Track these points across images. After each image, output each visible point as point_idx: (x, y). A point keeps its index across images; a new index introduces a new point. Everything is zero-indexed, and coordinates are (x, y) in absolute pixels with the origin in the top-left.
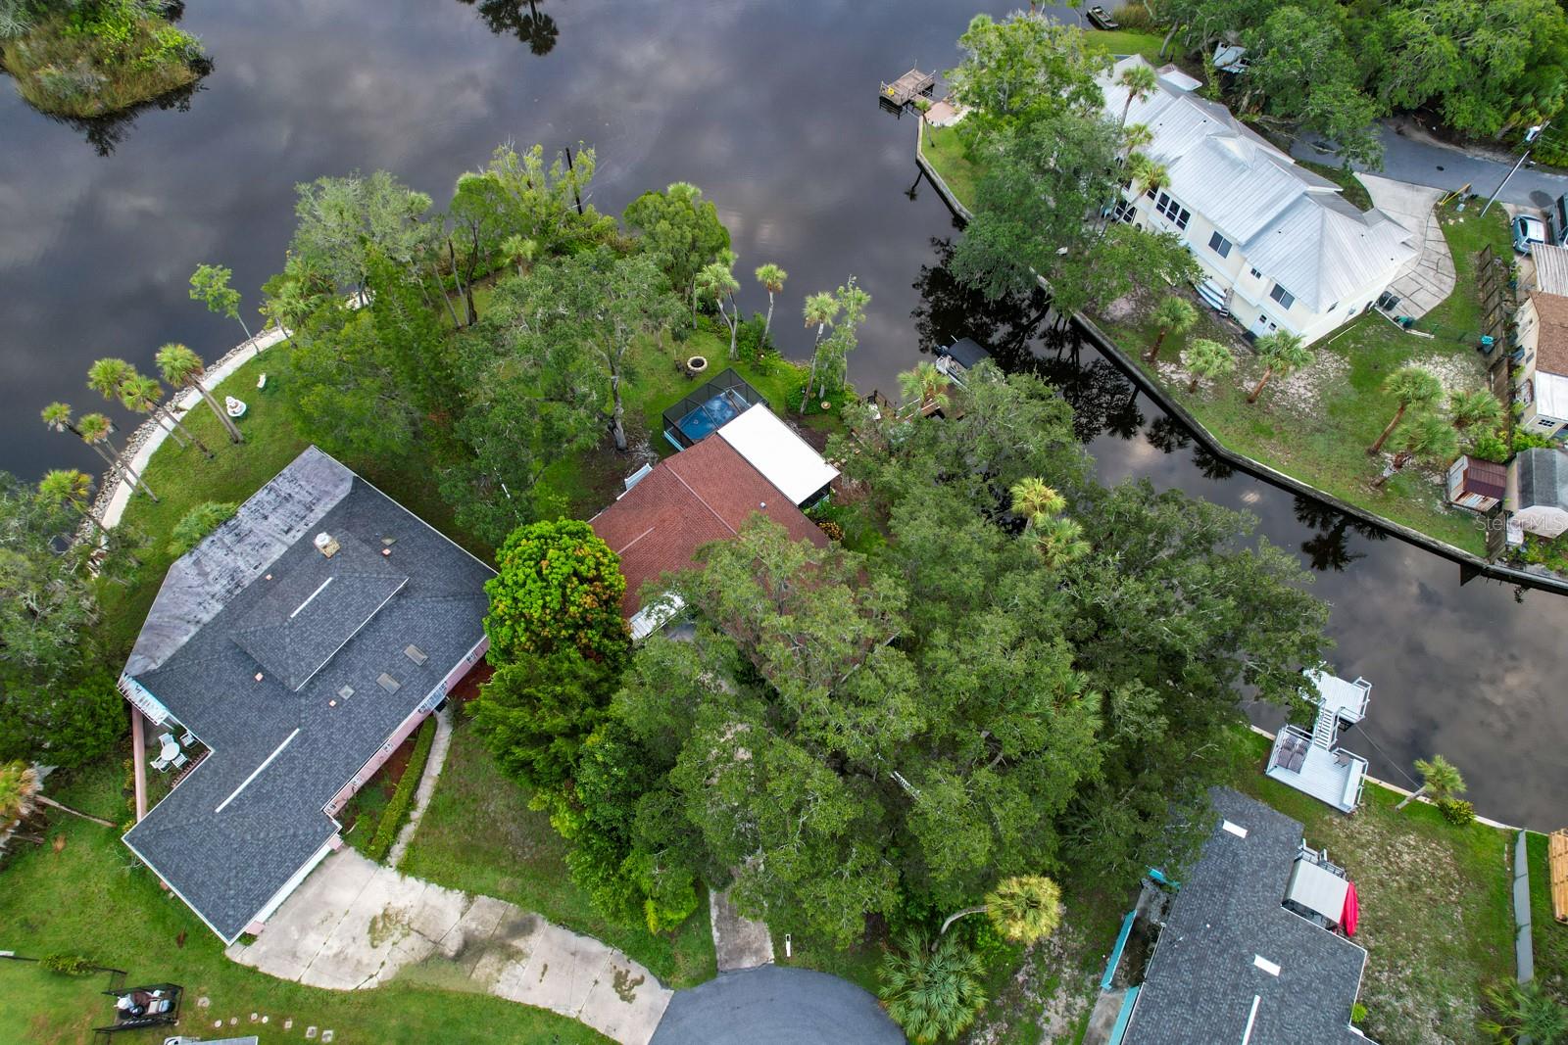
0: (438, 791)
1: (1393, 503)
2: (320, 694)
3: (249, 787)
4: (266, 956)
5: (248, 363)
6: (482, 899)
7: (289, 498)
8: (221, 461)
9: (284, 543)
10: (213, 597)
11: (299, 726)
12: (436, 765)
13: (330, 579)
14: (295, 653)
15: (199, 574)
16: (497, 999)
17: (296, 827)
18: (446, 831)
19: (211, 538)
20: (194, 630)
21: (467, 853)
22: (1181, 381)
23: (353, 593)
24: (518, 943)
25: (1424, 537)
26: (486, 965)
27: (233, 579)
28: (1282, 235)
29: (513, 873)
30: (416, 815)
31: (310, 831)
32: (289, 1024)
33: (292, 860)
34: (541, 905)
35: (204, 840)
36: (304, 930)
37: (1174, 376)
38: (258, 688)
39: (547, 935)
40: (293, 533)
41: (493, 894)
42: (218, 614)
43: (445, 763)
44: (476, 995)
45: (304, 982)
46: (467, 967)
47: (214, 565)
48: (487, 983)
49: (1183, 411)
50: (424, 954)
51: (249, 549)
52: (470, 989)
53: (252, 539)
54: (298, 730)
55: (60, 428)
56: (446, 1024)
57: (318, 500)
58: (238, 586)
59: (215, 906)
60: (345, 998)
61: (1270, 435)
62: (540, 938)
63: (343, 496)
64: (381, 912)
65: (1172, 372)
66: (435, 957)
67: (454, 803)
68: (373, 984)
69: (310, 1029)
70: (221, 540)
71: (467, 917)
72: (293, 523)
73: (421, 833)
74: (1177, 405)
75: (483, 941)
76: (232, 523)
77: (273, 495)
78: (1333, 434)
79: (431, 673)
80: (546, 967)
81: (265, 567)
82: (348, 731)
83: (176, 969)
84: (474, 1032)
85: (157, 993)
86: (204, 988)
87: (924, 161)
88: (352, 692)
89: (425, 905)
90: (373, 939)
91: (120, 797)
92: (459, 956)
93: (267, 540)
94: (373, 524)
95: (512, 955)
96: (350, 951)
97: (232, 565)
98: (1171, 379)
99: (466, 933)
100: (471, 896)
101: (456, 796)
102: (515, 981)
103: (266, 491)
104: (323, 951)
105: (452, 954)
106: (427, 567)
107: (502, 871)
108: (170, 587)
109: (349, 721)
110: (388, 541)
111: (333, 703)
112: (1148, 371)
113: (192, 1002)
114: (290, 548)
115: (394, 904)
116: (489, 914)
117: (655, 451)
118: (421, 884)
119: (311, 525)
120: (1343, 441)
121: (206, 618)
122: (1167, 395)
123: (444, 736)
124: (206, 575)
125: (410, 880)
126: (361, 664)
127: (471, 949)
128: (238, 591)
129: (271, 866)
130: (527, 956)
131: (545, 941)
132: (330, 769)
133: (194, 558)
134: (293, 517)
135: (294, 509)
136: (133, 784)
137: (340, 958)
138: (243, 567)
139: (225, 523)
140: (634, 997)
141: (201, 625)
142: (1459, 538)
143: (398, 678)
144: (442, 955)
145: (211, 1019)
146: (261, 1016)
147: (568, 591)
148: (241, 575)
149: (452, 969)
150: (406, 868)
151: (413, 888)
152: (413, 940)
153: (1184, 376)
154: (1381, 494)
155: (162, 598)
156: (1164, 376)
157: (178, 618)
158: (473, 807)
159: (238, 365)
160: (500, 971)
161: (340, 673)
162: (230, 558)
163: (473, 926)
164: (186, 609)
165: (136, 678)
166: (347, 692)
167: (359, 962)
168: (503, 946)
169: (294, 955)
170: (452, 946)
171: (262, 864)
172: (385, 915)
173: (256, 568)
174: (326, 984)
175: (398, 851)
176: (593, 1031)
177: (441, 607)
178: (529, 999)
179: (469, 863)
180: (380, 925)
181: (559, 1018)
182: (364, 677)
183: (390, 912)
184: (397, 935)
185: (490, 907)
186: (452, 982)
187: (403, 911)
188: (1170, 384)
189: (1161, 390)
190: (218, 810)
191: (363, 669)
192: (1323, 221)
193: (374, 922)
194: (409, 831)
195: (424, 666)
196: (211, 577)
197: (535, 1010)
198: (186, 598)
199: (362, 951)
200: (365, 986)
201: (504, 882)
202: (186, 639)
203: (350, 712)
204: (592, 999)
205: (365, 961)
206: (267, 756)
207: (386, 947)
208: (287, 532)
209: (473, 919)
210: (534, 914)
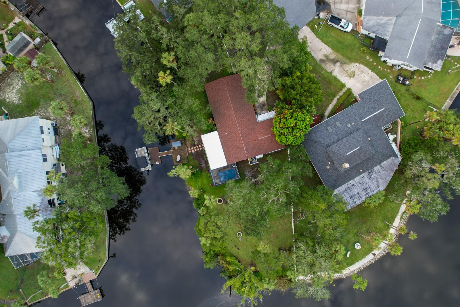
0: (332, 100)
1: (59, 66)
2: (355, 127)
3: (376, 112)
4: (377, 80)
5: (351, 265)
6: (329, 71)
7: (351, 197)
8: (365, 228)
9: (355, 181)
10: (376, 173)
11: (362, 121)
12: (330, 107)
13: (347, 154)
14: (360, 138)
15: (378, 182)
16: (332, 49)
17: (367, 98)
18: (333, 90)
19: (374, 193)
20: (382, 164)
21: (329, 83)
22: (87, 129)
23: (342, 149)
24: (324, 58)
25: (59, 54)
26: (333, 56)
27: (370, 176)
28: (26, 145)
29: (321, 73)
30: (338, 97)
31: (364, 96)
32: (375, 64)
33: (369, 91)
34: (317, 64)
35: (388, 103)
36: (369, 82)
37: (87, 131)
38: (370, 137)
39: (318, 57)
40: (352, 184)
41: (326, 71)
42: (376, 166)
43: (328, 106)
44: (336, 52)
45: (370, 71)
46: (336, 58)
47: (374, 183)
48: (333, 53)
49: (93, 119)
50: (344, 65)
51: (364, 184)
52: (337, 54)
53: (363, 187)
54: (363, 121)
55: (412, 232)
56: (343, 49)
57: (343, 192)
58: (369, 173)
59: (388, 88)
60: (363, 63)
61: (75, 100)
62: (319, 57)
63: (336, 190)
64: (351, 78)
65: (87, 133)
66: (342, 63)
67: (329, 95)
68: (356, 64)
69: (371, 61)
70: (371, 191)
71: (333, 69)
72: (351, 187)
73: (338, 92)
74: (93, 122)
75: (331, 62)
76: (367, 196)
77: (355, 200)
78: (58, 92)
79: (327, 124)
80: (320, 51)
81: (361, 176)
82: (350, 117)
83: (396, 86)
84: (338, 45)
85: (401, 82)
86: (391, 79)
87: (107, 255)
88: (348, 125)
89: (341, 75)
90: (354, 73)
91: (404, 133)
92: (337, 61)
93: (359, 185)
94: (331, 175)
95: (326, 56)
96: (359, 73)
97: (370, 181)
98: (89, 131)
99: (334, 65)
100: (331, 73)
101: (328, 97)
102: (327, 51)
103: (356, 203)
104: (365, 75)
105: (339, 62)
106: (320, 154)
107: (323, 75)
108: (386, 182)
109: (350, 119)
110: (328, 167)
111: (353, 124)
112: (93, 136)
113: (394, 77)
114: (353, 179)
115: (348, 79)
116: (329, 67)
117: (245, 174)
118: (341, 80)
119: (347, 184)
120: (57, 89)
121: (378, 166)
122: (94, 126)
123: (327, 113)
124: (377, 181)
125: (343, 82)
126: (344, 132)
127: (335, 62)
128: (369, 171)
129: (374, 91)
130: (323, 55)
131: (318, 56)
132: (357, 109)
133: (379, 188)
134: (351, 189)
135: (350, 192)
136: (400, 135)
137: (362, 72)
138: (367, 179)
139: (369, 197)
140: (304, 36)
141: (380, 165)
142: (51, 49)
143: (336, 125)
144: (341, 63)
145: (390, 73)
146: (380, 68)
147: (290, 117)
148: (368, 176)
149: (340, 59)
150: (343, 85)
151: (343, 80)
152: (346, 69)
153: (85, 130)
154: (60, 70)
155: (389, 179)
156: (90, 133)
157: (386, 170)
158: (325, 92)
159: (354, 265)
160: (330, 54)
161: (349, 131)
162: (370, 184)
163: (332, 66)
164: (383, 172)
165: (398, 157)
166: (349, 126)
167: (358, 70)
168: (327, 59)
169: (371, 77)
170: (338, 64)
171: (376, 92)
172: (351, 77)
173: (364, 177)
174: (366, 68)
175: (344, 90)
176: (315, 34)
177: (320, 140)
178: (325, 46)
179: (329, 80)
180: (352, 75)
181: (321, 39)
182: (344, 128)
183: (349, 77)
184: (349, 71)
185: (328, 69)
186: (340, 57)
187: (346, 76)
188: (90, 129)
189: (94, 129)
190: (384, 109)
191: (343, 130)
192: (11, 141)
193: (353, 76)
194: (341, 94)
195: (328, 126)
196: (376, 180)
197: (325, 44)
198: (383, 176)
199: (357, 72)
200: (358, 64)
201: (323, 72)
202: (385, 162)
203: (349, 121)
204: (313, 40)
205: (357, 69)
206: (371, 118)
207: (352, 70)
208: (353, 185)
209: (332, 68)
210: (319, 63)
